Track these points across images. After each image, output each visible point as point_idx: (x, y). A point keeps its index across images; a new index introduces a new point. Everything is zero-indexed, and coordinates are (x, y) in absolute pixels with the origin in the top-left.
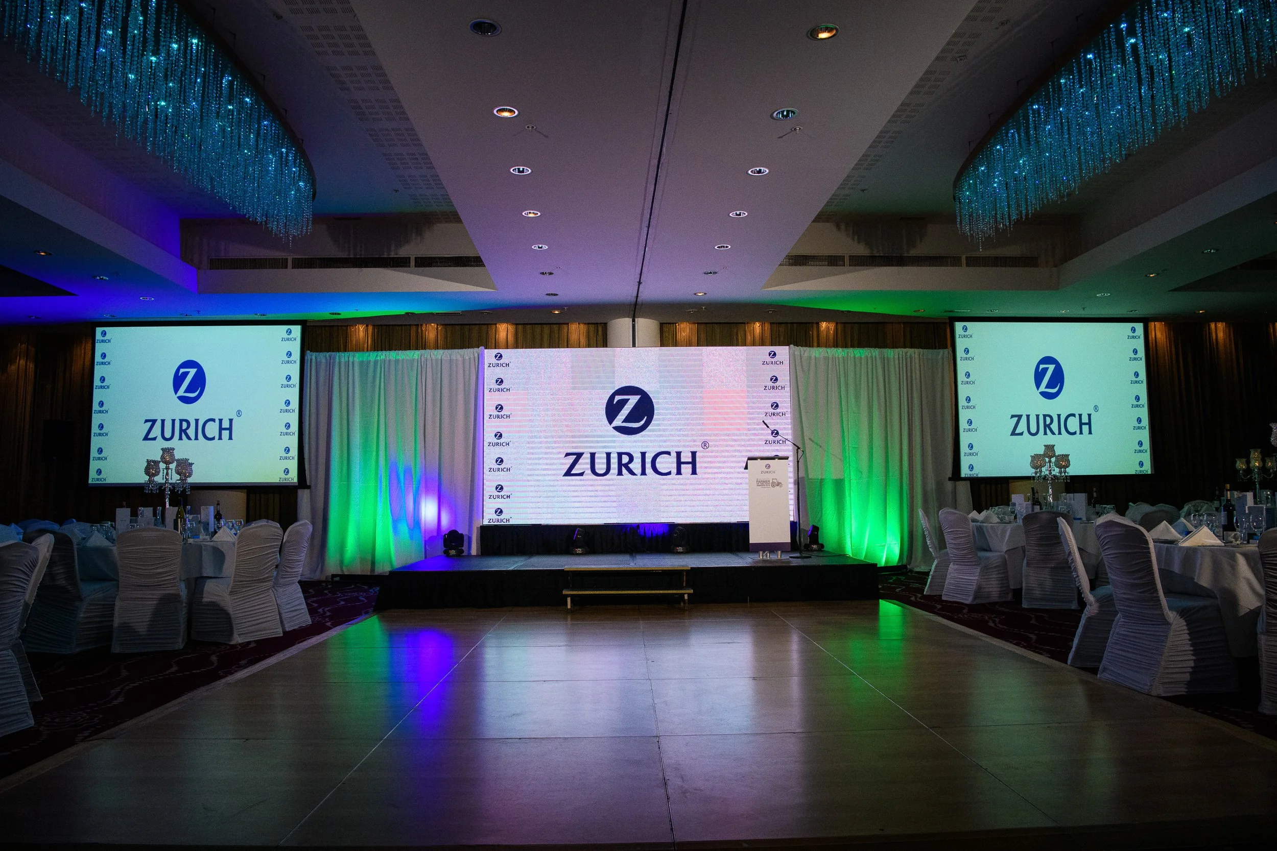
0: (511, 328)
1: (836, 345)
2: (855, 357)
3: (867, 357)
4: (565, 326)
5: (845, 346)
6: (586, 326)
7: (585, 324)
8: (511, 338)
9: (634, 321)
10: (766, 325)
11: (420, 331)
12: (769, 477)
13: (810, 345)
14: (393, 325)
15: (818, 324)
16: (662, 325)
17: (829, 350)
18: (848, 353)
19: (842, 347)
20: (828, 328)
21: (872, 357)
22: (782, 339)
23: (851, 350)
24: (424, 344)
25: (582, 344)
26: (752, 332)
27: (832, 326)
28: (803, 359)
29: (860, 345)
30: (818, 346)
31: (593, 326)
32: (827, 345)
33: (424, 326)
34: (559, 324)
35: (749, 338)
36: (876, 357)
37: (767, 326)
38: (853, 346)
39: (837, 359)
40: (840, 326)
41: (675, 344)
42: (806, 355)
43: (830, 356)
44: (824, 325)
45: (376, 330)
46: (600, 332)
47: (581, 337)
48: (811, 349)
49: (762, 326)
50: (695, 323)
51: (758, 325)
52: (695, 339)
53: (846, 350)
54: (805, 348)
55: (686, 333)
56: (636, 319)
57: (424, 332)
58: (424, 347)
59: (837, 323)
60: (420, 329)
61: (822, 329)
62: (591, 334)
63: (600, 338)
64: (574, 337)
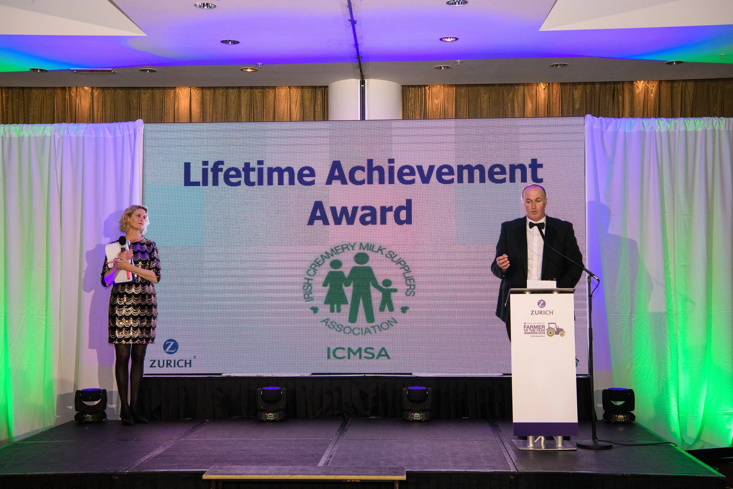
0: (196, 94)
1: (658, 114)
2: (686, 132)
3: (705, 131)
4: (271, 91)
5: (672, 115)
6: (299, 91)
7: (297, 87)
8: (196, 108)
9: (363, 83)
10: (555, 86)
11: (67, 97)
12: (543, 320)
13: (619, 115)
14: (29, 88)
15: (632, 83)
16: (405, 89)
17: (645, 121)
18: (675, 125)
19: (667, 117)
20: (647, 91)
21: (714, 131)
22: (577, 106)
23: (680, 121)
24: (74, 116)
25: (294, 117)
26: (534, 96)
27: (653, 87)
28: (605, 136)
29: (695, 114)
30: (632, 115)
31: (310, 90)
32: (645, 115)
33: (74, 90)
34: (263, 88)
35: (529, 106)
36: (720, 131)
37: (556, 89)
38: (684, 115)
39: (658, 135)
40: (665, 88)
41: (425, 116)
42: (610, 129)
43: (647, 130)
44: (640, 85)
45: (4, 95)
46: (319, 102)
47: (293, 106)
48: (619, 120)
49: (549, 86)
50: (452, 86)
51: (543, 87)
52: (452, 110)
53: (673, 121)
54: (608, 120)
55: (439, 100)
56: (366, 81)
57: (73, 99)
58: (74, 120)
59: (660, 82)
60: (67, 93)
61: (637, 91)
62: (307, 103)
63: (319, 108)
64: (283, 106)
